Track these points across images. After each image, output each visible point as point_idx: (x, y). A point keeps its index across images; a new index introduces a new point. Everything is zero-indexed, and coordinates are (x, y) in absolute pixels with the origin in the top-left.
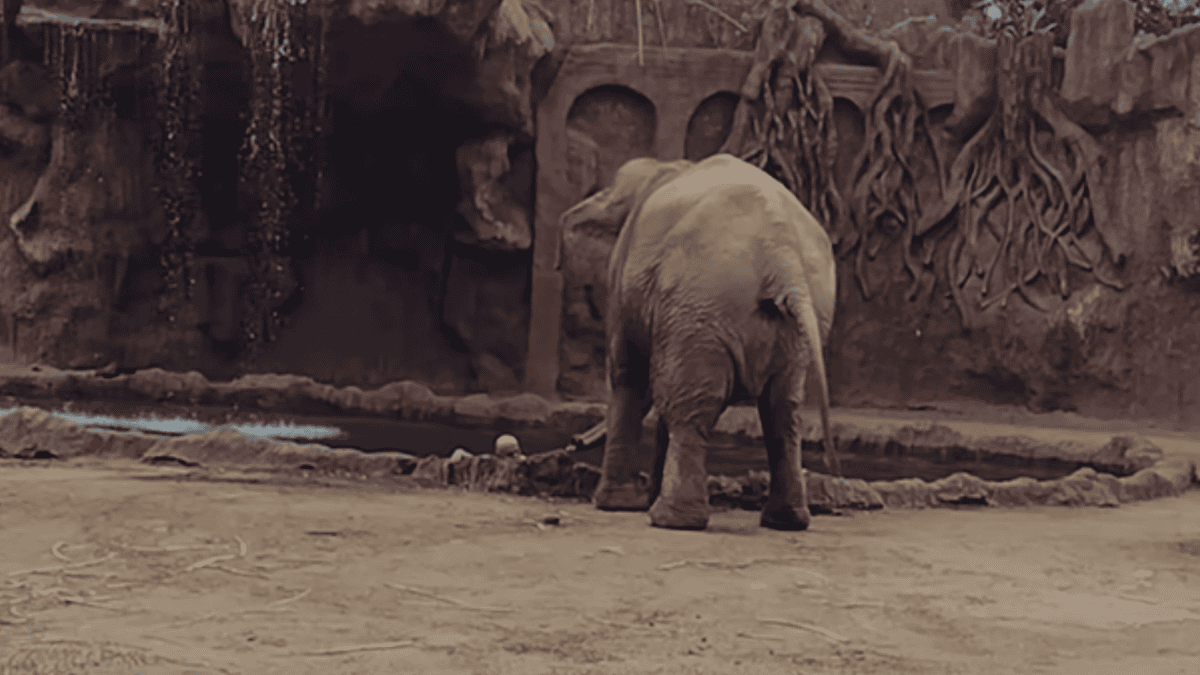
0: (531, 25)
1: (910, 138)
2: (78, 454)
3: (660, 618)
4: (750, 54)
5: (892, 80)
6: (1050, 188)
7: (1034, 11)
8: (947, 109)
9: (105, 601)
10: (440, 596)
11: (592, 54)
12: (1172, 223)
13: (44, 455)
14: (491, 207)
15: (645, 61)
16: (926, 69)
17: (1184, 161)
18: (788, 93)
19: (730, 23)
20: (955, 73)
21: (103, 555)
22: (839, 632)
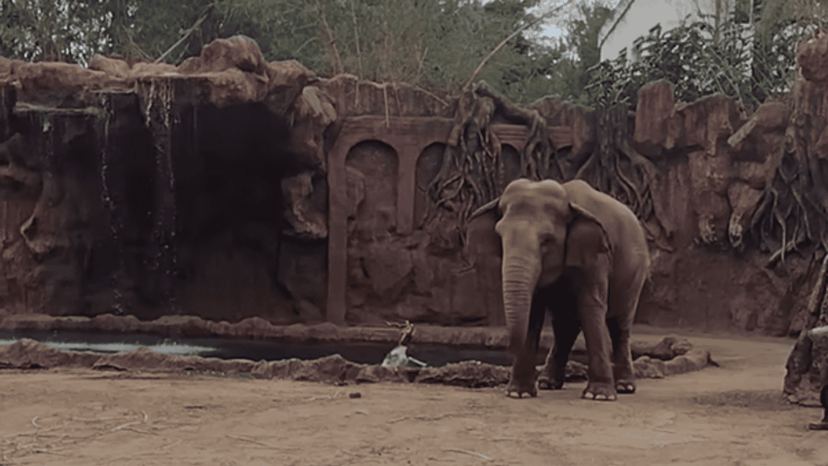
0: (322, 106)
1: (547, 166)
2: (55, 365)
3: (385, 451)
4: (452, 120)
5: (536, 132)
6: (629, 194)
7: (617, 90)
8: (568, 149)
9: (60, 451)
10: (258, 442)
11: (358, 122)
12: (699, 212)
13: (35, 367)
14: (302, 213)
15: (390, 125)
16: (555, 126)
17: (705, 176)
18: (475, 142)
19: (439, 102)
20: (572, 128)
21: (62, 423)
22: (488, 455)
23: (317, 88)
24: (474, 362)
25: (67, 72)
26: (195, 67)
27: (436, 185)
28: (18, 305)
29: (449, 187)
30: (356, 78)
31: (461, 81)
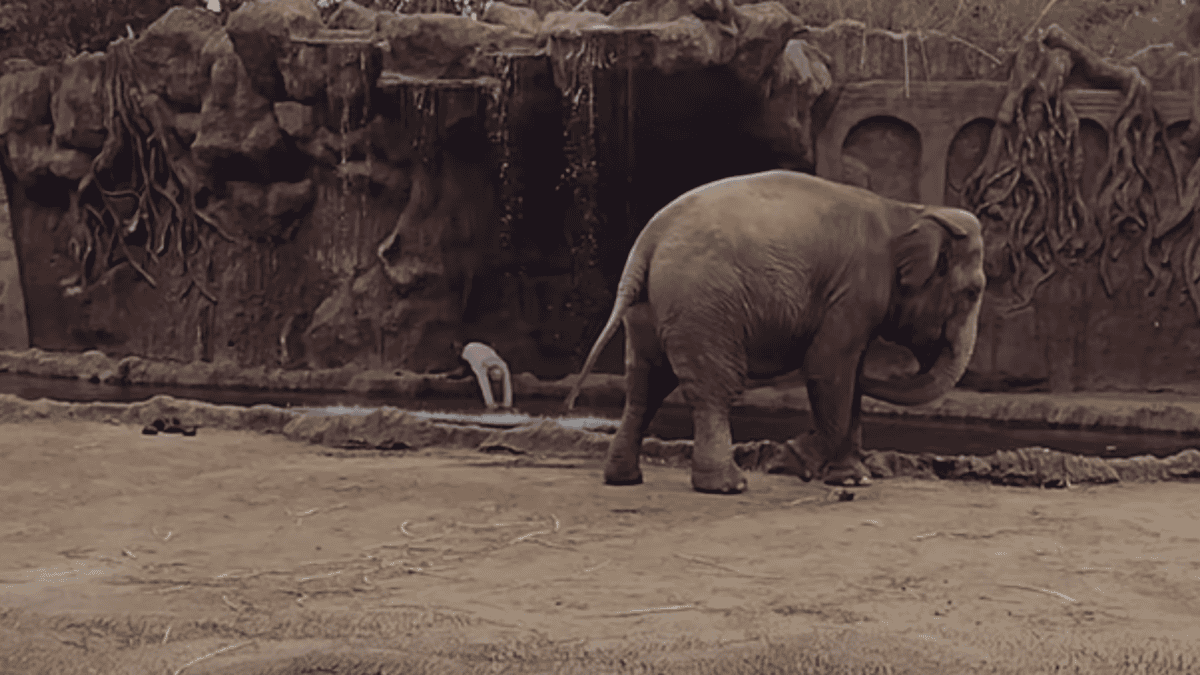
0: (811, 67)
1: (1149, 152)
2: (427, 445)
3: (912, 583)
4: (1005, 84)
5: (1133, 102)
8: (1184, 125)
9: (440, 571)
10: (721, 565)
11: (865, 90)
13: (400, 446)
15: (911, 93)
16: (1165, 90)
18: (1039, 117)
19: (986, 58)
20: (1191, 93)
21: (441, 531)
22: (1071, 595)
23: (804, 42)
24: (1038, 449)
25: (453, 26)
26: (633, 17)
27: (977, 182)
28: (371, 356)
29: (997, 184)
30: (863, 25)
31: (1021, 25)
